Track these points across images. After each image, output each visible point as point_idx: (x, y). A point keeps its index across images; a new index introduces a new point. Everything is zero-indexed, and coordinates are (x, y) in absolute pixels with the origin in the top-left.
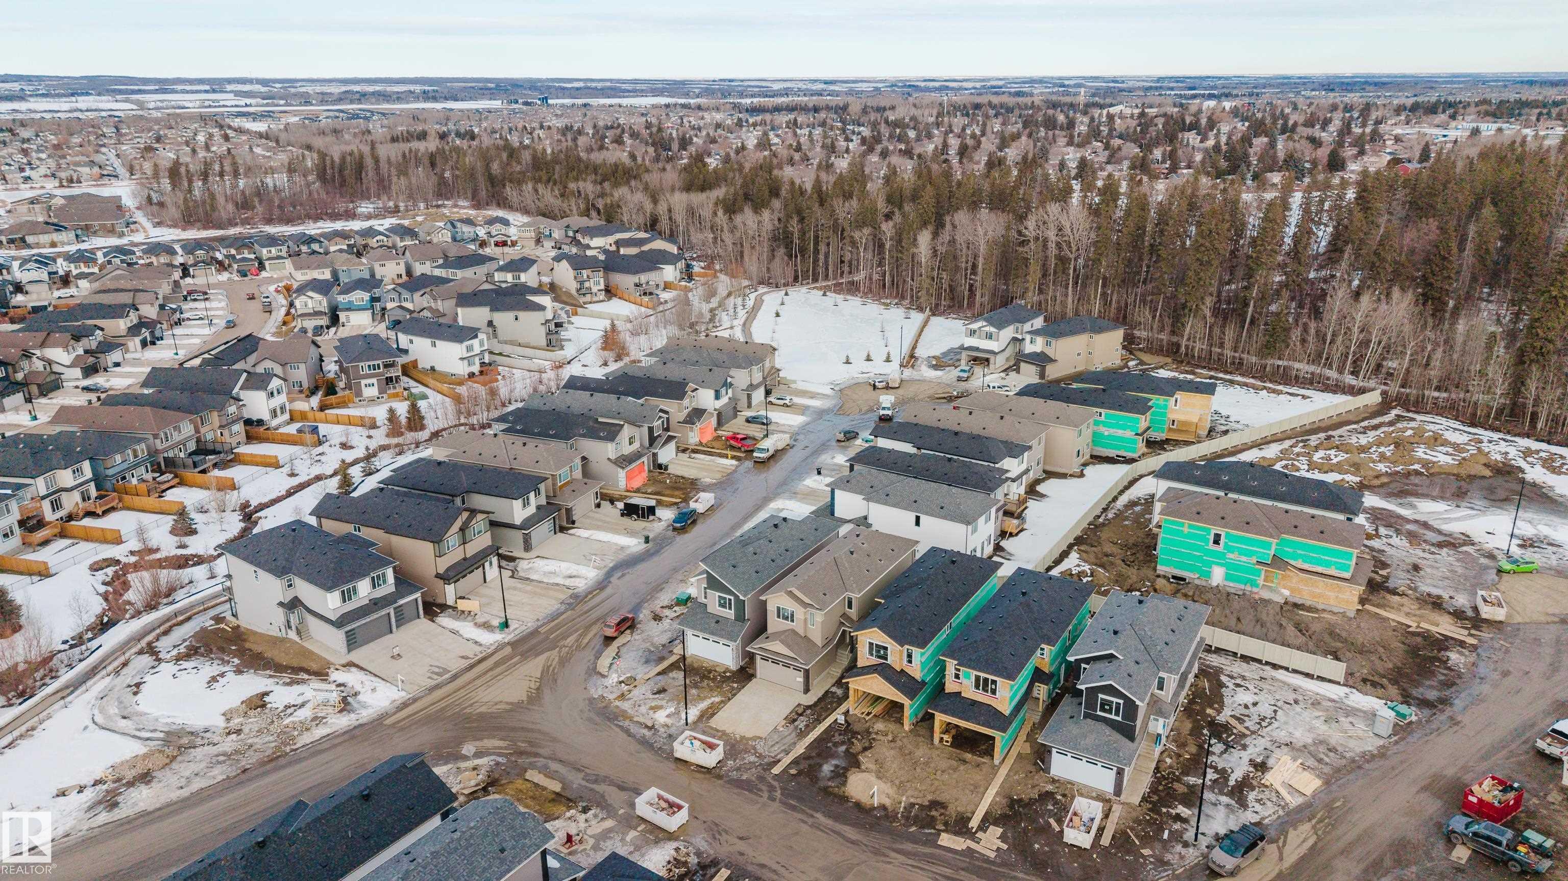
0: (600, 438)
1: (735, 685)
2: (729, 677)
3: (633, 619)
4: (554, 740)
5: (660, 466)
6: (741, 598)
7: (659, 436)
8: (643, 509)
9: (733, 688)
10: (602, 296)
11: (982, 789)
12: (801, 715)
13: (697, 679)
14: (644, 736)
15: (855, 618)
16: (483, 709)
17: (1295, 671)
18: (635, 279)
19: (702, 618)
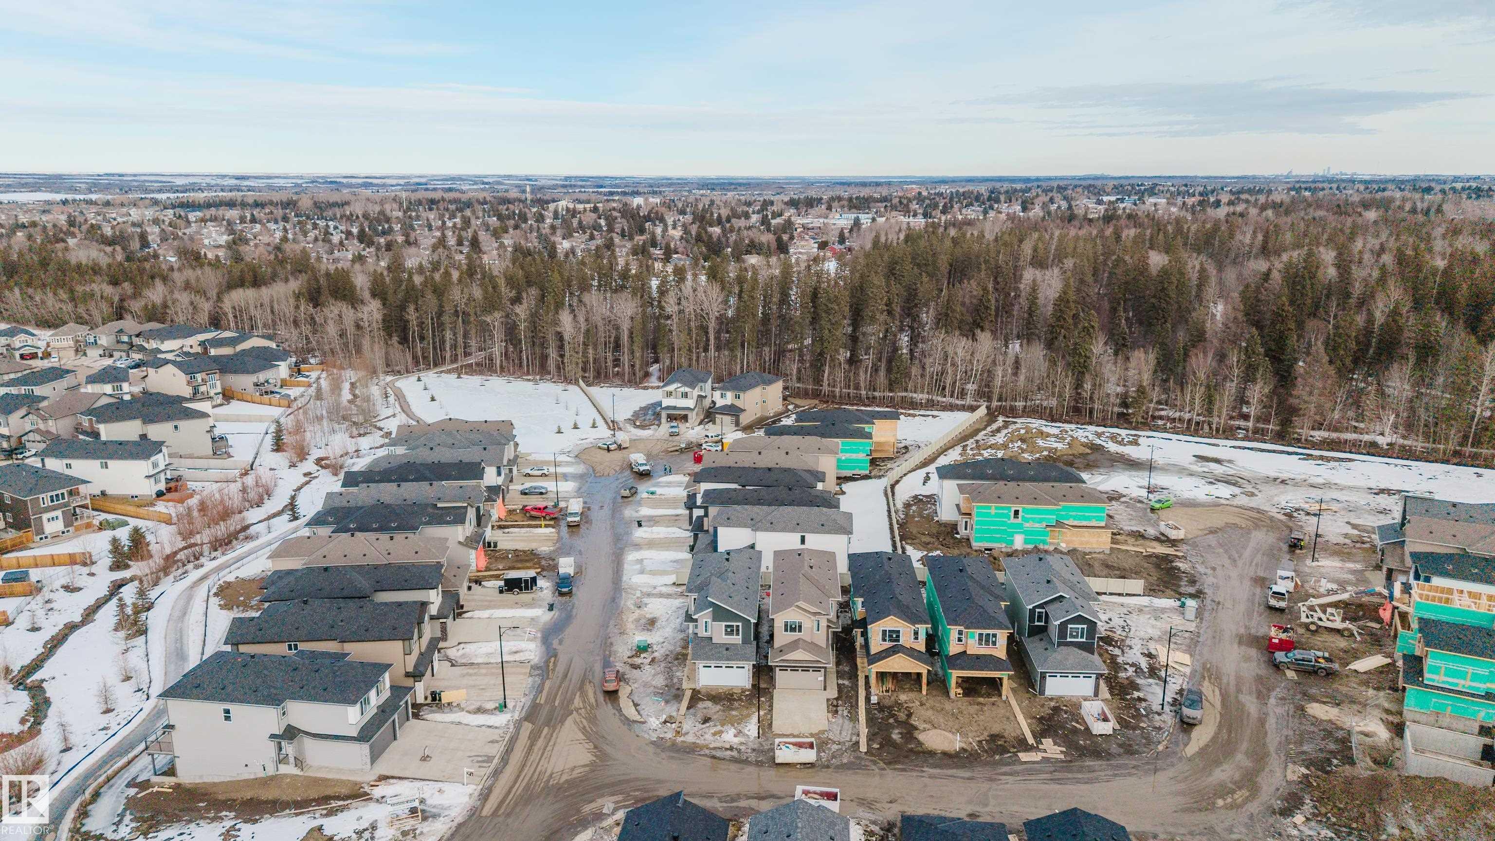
0: (448, 523)
2: (752, 693)
3: (619, 672)
4: (659, 782)
6: (753, 621)
8: (526, 581)
9: (764, 701)
10: (219, 400)
11: (1012, 718)
12: (837, 706)
13: (727, 702)
14: (733, 757)
15: (834, 619)
16: (565, 777)
18: (253, 378)
19: (711, 650)
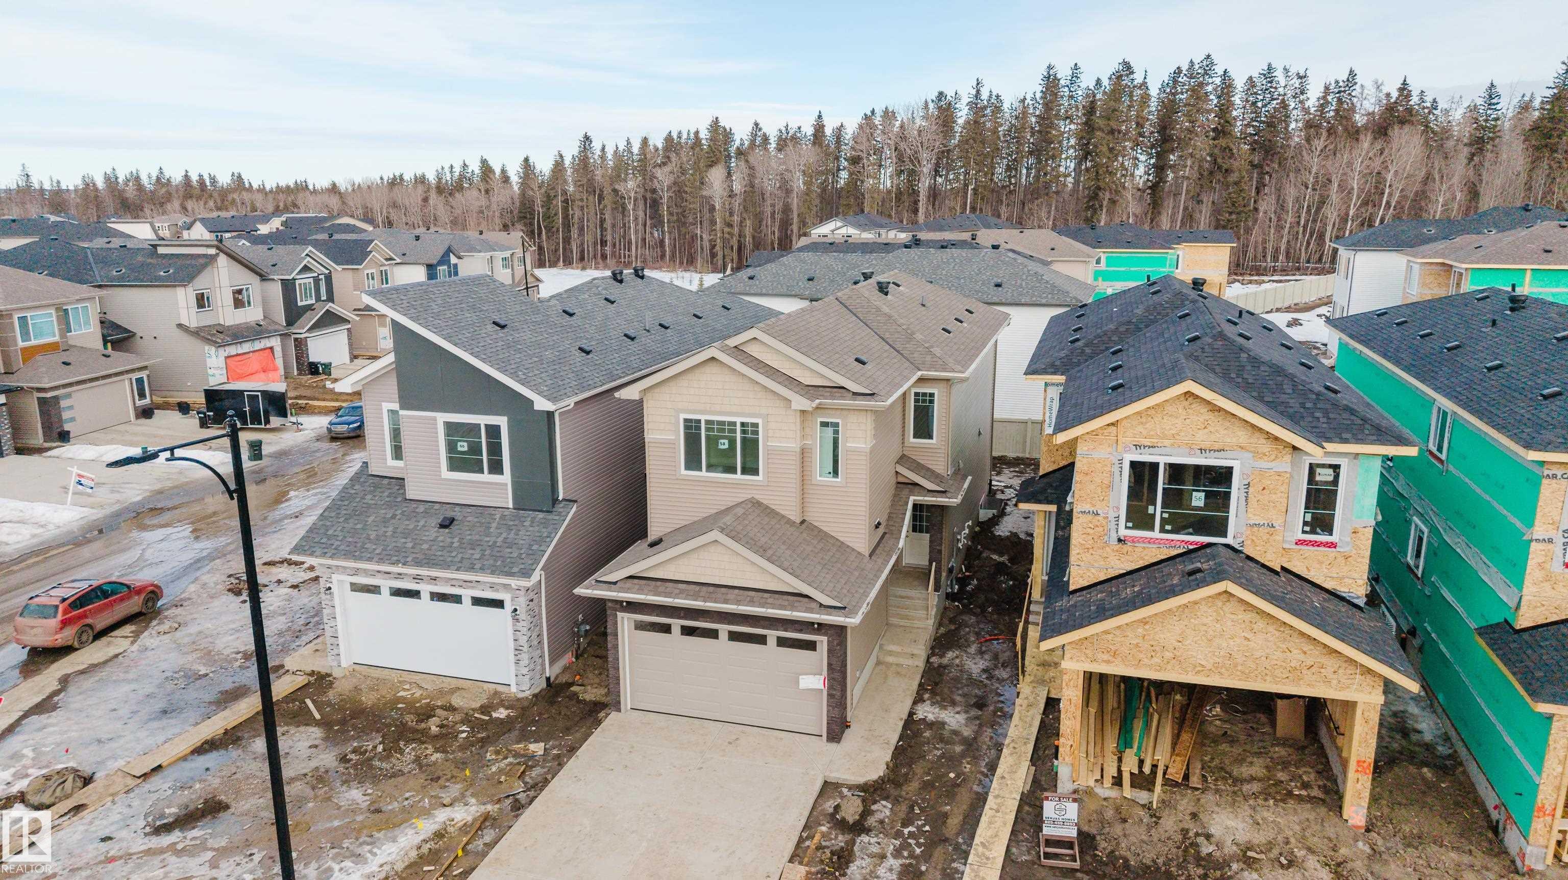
0: (159, 280)
1: (537, 748)
2: (505, 726)
5: (313, 369)
6: (542, 404)
7: (309, 308)
9: (529, 761)
12: (859, 828)
13: (374, 743)
15: (941, 466)
19: (385, 521)
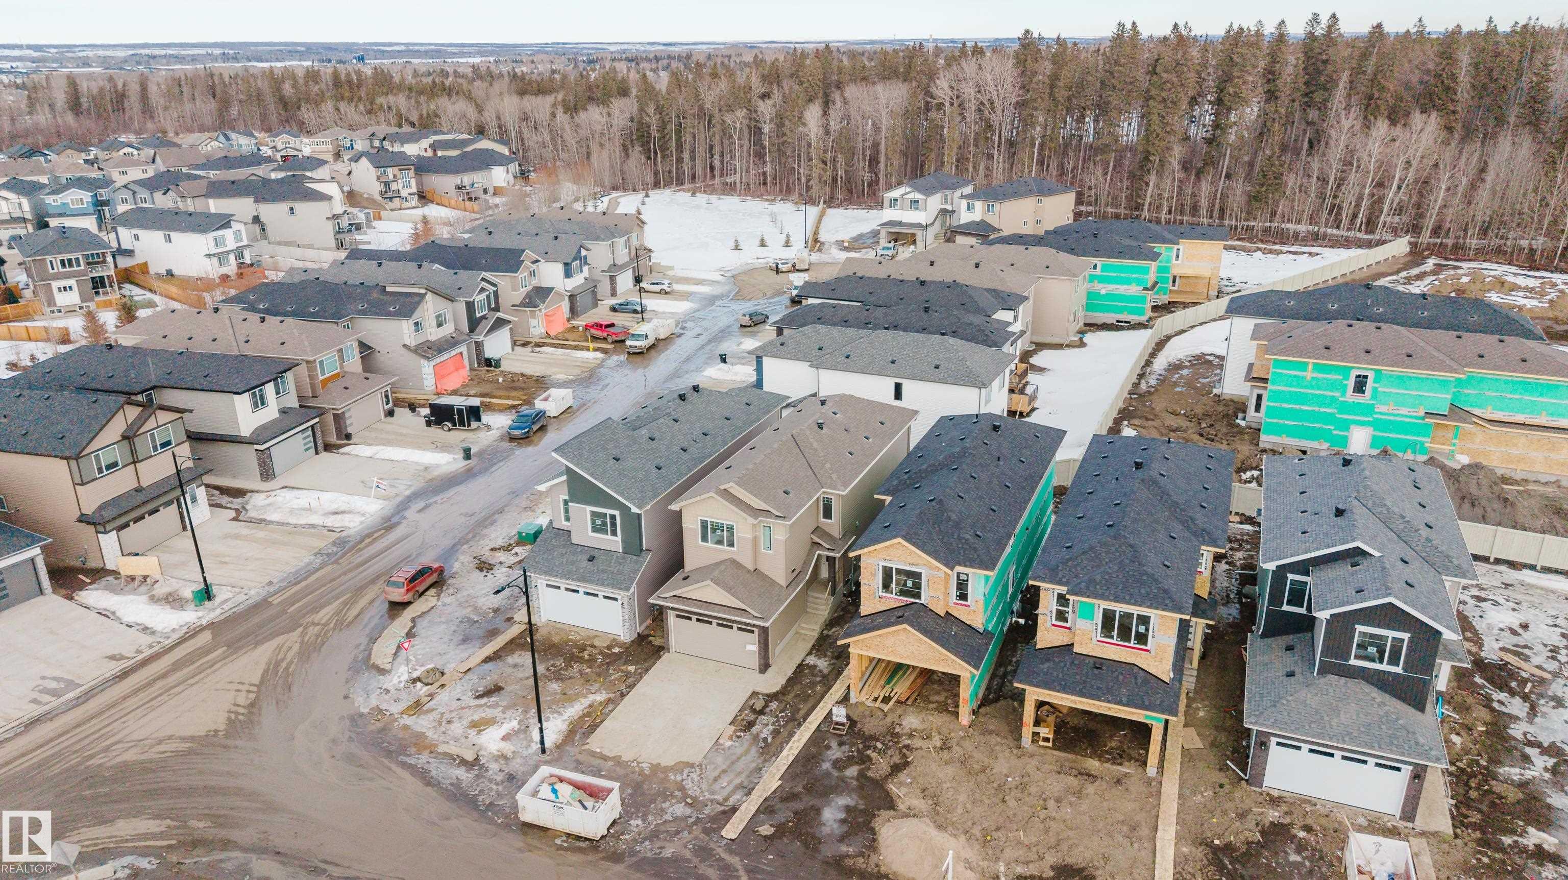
0: (389, 314)
1: (632, 668)
2: (620, 654)
3: (441, 571)
5: (488, 362)
6: (635, 510)
7: (484, 317)
8: (460, 411)
9: (628, 674)
10: (414, 201)
11: (1145, 831)
12: (761, 712)
13: (560, 662)
15: (836, 533)
17: (1547, 570)
18: (456, 180)
19: (562, 555)
